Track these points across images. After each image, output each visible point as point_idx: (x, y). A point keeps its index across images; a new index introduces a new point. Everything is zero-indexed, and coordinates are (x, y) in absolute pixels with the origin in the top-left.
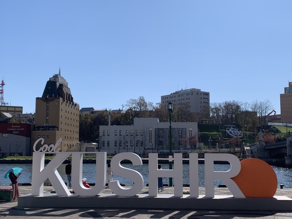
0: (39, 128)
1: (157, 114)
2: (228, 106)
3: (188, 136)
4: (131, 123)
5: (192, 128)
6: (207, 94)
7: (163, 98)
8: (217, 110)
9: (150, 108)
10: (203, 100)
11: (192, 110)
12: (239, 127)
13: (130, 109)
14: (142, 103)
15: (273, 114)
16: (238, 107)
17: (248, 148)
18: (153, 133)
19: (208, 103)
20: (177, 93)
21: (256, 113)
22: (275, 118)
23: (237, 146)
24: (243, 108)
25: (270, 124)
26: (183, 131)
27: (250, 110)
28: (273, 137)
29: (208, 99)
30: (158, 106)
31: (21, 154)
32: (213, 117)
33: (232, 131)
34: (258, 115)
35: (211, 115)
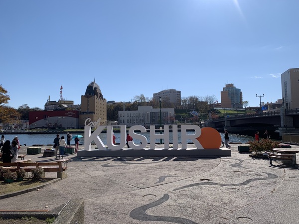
0: (83, 113)
1: (151, 104)
2: (191, 99)
3: (169, 116)
4: (137, 109)
5: (171, 112)
6: (180, 92)
7: (154, 95)
8: (185, 101)
9: (147, 101)
10: (177, 96)
11: (171, 101)
12: (197, 110)
13: (136, 101)
14: (142, 98)
15: (217, 103)
16: (197, 99)
17: (203, 122)
18: (149, 115)
19: (180, 97)
20: (162, 92)
21: (207, 102)
22: (218, 105)
23: (197, 121)
24: (200, 100)
25: (215, 108)
26: (166, 113)
27: (204, 101)
28: (217, 116)
29: (180, 95)
30: (152, 99)
31: (73, 128)
32: (183, 105)
33: (194, 113)
34: (208, 103)
35: (182, 104)
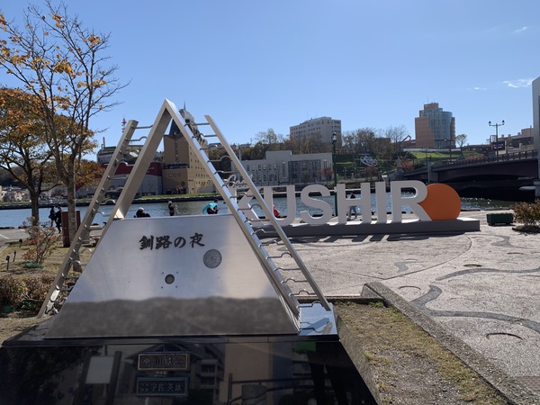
0: (169, 166)
1: (286, 146)
2: (362, 134)
3: (322, 167)
4: (262, 157)
5: (326, 159)
6: (339, 122)
7: (292, 129)
8: (350, 138)
9: (280, 141)
10: (334, 129)
11: (324, 140)
12: (373, 155)
13: (260, 143)
14: (271, 135)
15: (408, 139)
16: (372, 134)
17: (386, 176)
18: (287, 167)
19: (340, 132)
20: (306, 123)
21: (389, 139)
22: (409, 144)
23: (374, 175)
24: (377, 135)
25: (405, 150)
26: (317, 162)
27: (385, 137)
28: (412, 163)
29: (340, 127)
30: (288, 138)
31: (154, 194)
32: (346, 146)
33: (366, 160)
34: (393, 141)
35: (344, 144)
